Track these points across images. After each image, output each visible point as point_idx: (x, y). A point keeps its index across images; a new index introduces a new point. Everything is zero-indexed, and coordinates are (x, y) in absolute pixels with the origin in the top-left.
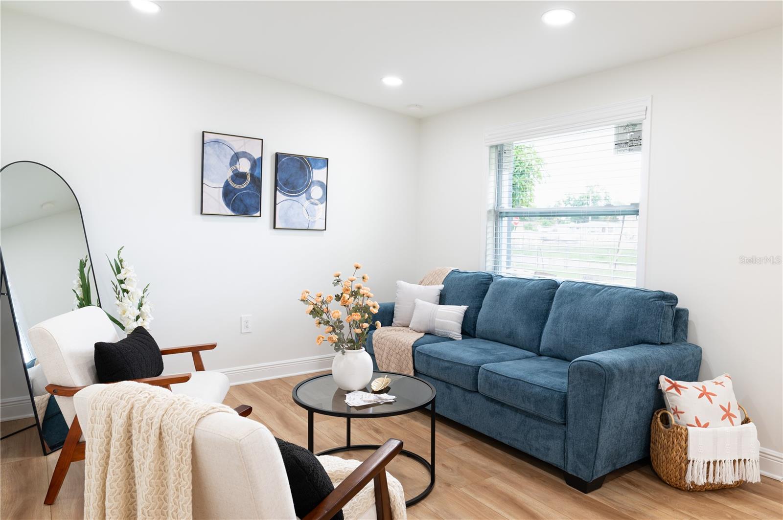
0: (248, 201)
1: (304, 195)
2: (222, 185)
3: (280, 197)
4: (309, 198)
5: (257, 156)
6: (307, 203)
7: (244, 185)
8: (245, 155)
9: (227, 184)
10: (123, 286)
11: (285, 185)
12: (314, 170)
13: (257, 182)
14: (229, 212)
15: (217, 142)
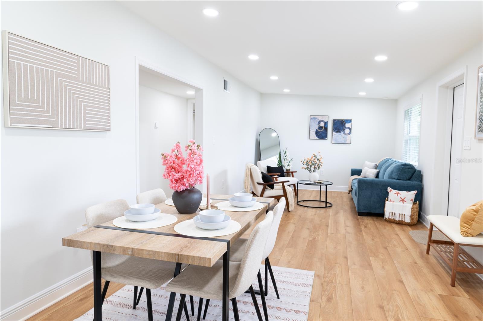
0: (323, 135)
1: (343, 132)
2: (315, 130)
3: (334, 133)
4: (344, 133)
5: (326, 121)
6: (343, 135)
7: (322, 130)
8: (322, 121)
9: (317, 130)
10: (286, 157)
11: (336, 129)
12: (346, 124)
13: (326, 129)
14: (317, 138)
15: (314, 118)
